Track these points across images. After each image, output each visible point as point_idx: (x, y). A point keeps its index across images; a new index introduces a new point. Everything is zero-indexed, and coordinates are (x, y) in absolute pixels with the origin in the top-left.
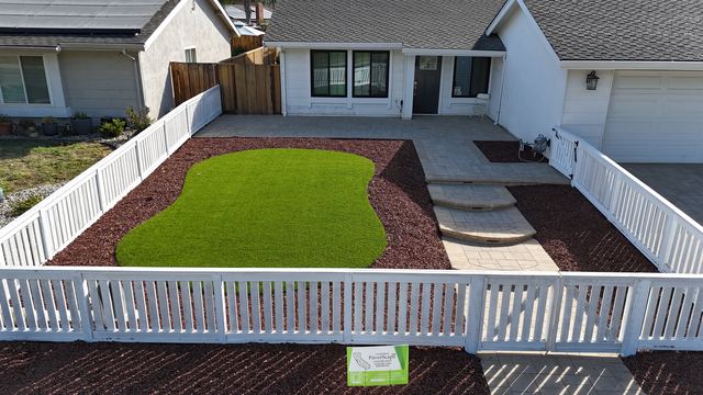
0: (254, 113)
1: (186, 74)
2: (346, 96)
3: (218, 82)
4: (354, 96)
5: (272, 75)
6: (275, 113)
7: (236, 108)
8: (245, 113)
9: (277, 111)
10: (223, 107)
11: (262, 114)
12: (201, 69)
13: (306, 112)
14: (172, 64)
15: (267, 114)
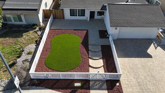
0: (59, 19)
1: (46, 12)
2: (77, 16)
3: (52, 13)
4: (78, 16)
5: (62, 12)
6: (63, 19)
7: (56, 17)
8: (58, 18)
9: (64, 18)
10: (53, 17)
11: (61, 18)
12: (49, 11)
13: (69, 19)
14: (43, 10)
15: (62, 19)
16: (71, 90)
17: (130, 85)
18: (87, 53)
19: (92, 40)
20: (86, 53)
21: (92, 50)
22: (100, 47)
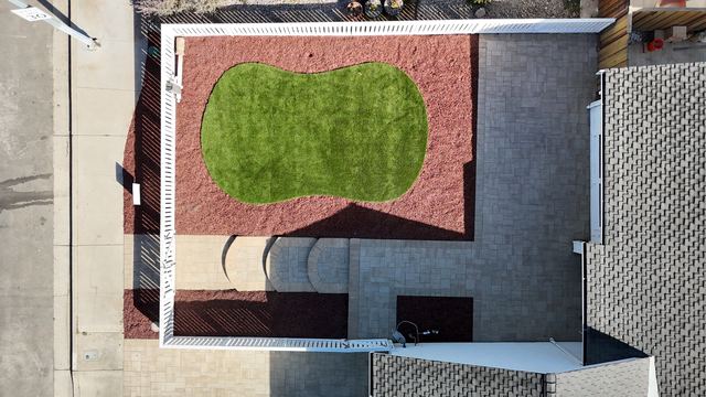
16: (133, 174)
17: (152, 368)
18: (298, 230)
19: (382, 255)
20: (299, 225)
21: (315, 253)
22: (338, 289)
